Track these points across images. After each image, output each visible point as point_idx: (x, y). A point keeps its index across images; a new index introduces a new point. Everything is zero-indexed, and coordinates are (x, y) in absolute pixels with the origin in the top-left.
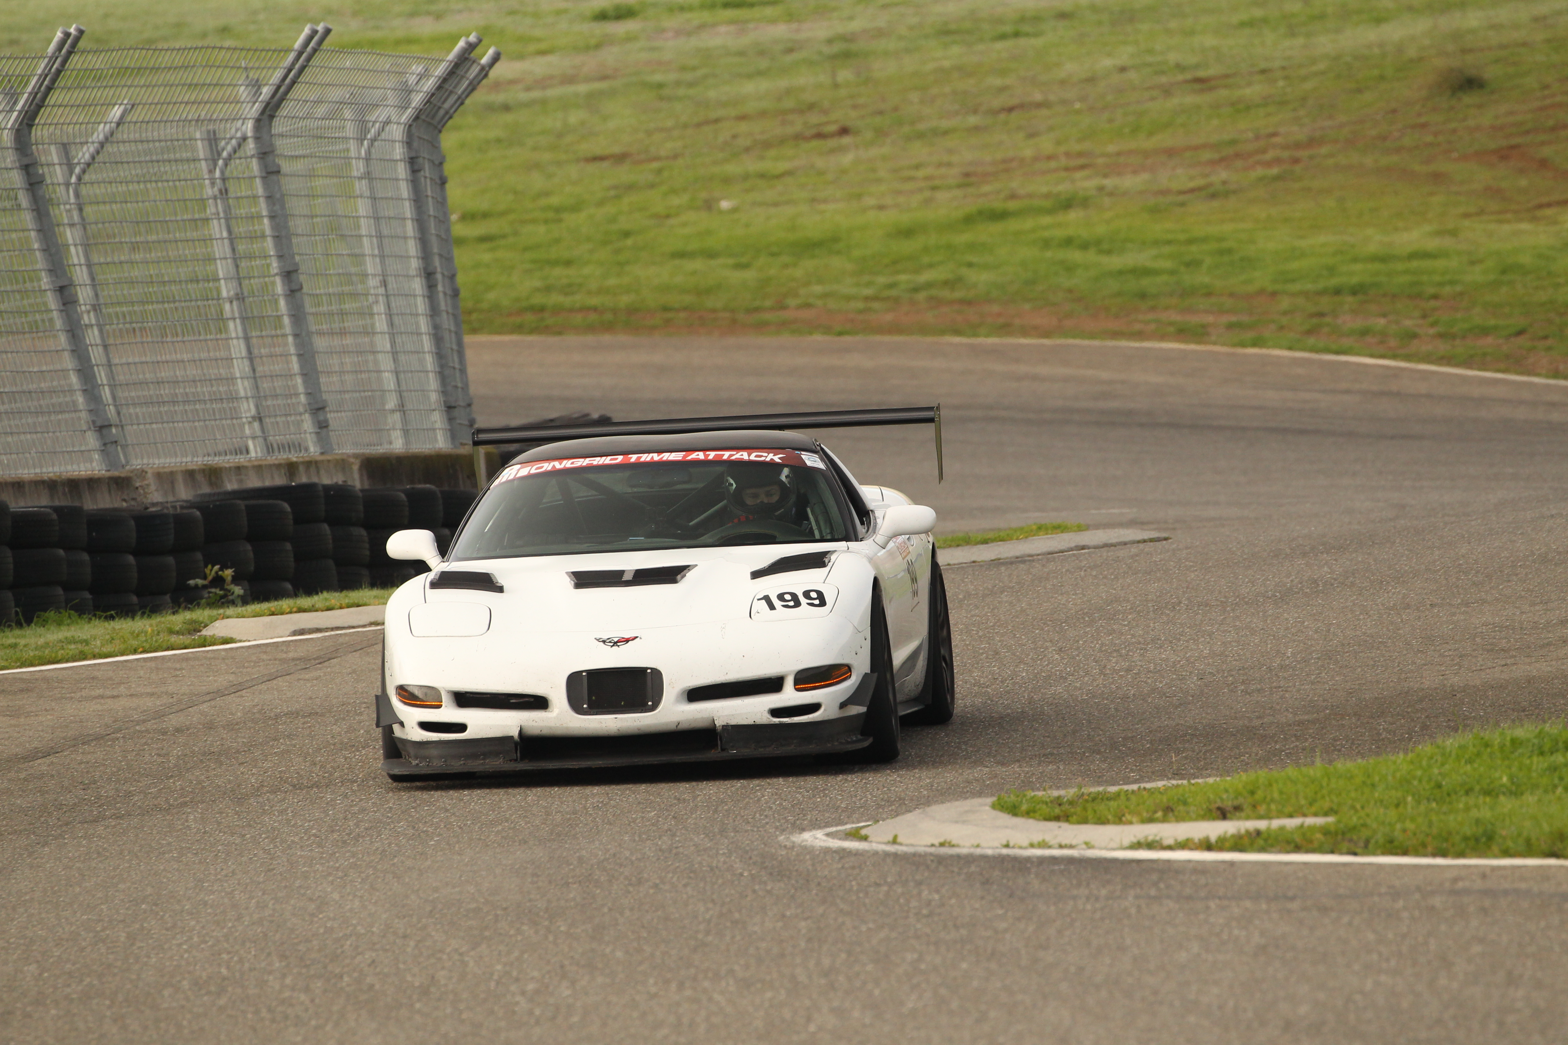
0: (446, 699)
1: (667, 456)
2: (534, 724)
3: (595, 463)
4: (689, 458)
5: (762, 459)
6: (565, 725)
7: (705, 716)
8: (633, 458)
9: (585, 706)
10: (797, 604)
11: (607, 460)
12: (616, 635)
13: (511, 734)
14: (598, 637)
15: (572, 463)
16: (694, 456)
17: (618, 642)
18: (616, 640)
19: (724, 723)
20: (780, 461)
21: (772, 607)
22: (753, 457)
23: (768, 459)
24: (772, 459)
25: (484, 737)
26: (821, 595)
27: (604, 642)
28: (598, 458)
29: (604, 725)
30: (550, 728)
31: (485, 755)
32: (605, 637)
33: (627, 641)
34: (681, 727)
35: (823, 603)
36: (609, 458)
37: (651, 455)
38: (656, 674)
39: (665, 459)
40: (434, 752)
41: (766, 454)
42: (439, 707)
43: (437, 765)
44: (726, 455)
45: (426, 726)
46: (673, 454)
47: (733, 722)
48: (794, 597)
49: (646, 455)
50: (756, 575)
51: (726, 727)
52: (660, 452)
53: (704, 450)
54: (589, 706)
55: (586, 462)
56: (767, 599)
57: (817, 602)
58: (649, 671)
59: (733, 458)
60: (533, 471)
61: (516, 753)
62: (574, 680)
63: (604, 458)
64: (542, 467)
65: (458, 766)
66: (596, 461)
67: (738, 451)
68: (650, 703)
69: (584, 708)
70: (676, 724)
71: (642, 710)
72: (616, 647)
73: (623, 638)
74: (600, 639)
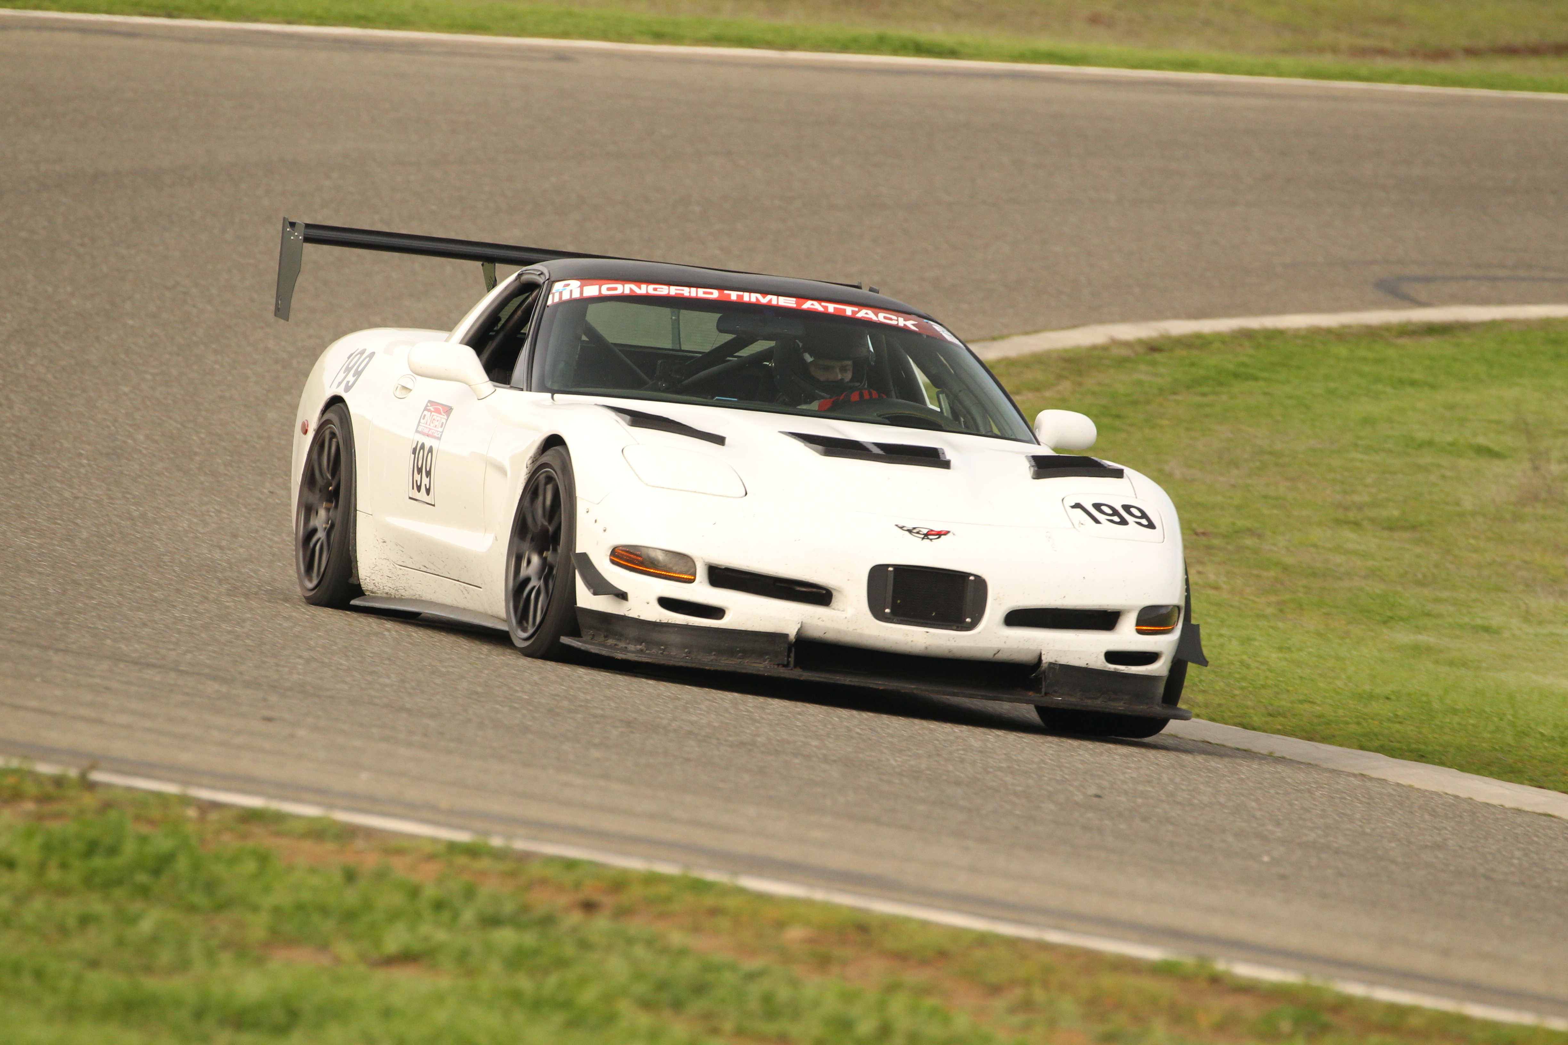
0: (701, 573)
1: (774, 300)
2: (820, 623)
6: (859, 631)
7: (1031, 647)
8: (733, 295)
9: (887, 611)
10: (1120, 521)
11: (701, 293)
12: (926, 525)
13: (785, 631)
14: (901, 524)
15: (655, 289)
16: (808, 305)
17: (928, 534)
18: (925, 531)
19: (1052, 661)
20: (915, 329)
21: (1092, 519)
22: (880, 318)
23: (899, 324)
24: (904, 325)
25: (749, 629)
26: (1142, 514)
27: (910, 531)
29: (909, 639)
30: (839, 632)
31: (745, 653)
32: (910, 526)
33: (939, 534)
34: (1001, 657)
35: (1149, 524)
37: (753, 295)
38: (980, 585)
39: (774, 302)
40: (674, 638)
41: (894, 317)
42: (691, 581)
43: (677, 657)
44: (849, 311)
45: (666, 603)
46: (781, 298)
47: (1063, 661)
48: (1115, 512)
49: (746, 294)
50: (1037, 474)
51: (1052, 666)
52: (765, 293)
53: (815, 299)
54: (893, 612)
55: (673, 291)
56: (1083, 507)
57: (1142, 521)
58: (972, 578)
59: (856, 315)
60: (606, 292)
61: (789, 656)
62: (877, 574)
64: (615, 289)
65: (708, 661)
66: (686, 292)
67: (860, 308)
68: (968, 620)
69: (887, 613)
70: (996, 651)
71: (958, 627)
72: (926, 541)
73: (932, 531)
74: (903, 527)
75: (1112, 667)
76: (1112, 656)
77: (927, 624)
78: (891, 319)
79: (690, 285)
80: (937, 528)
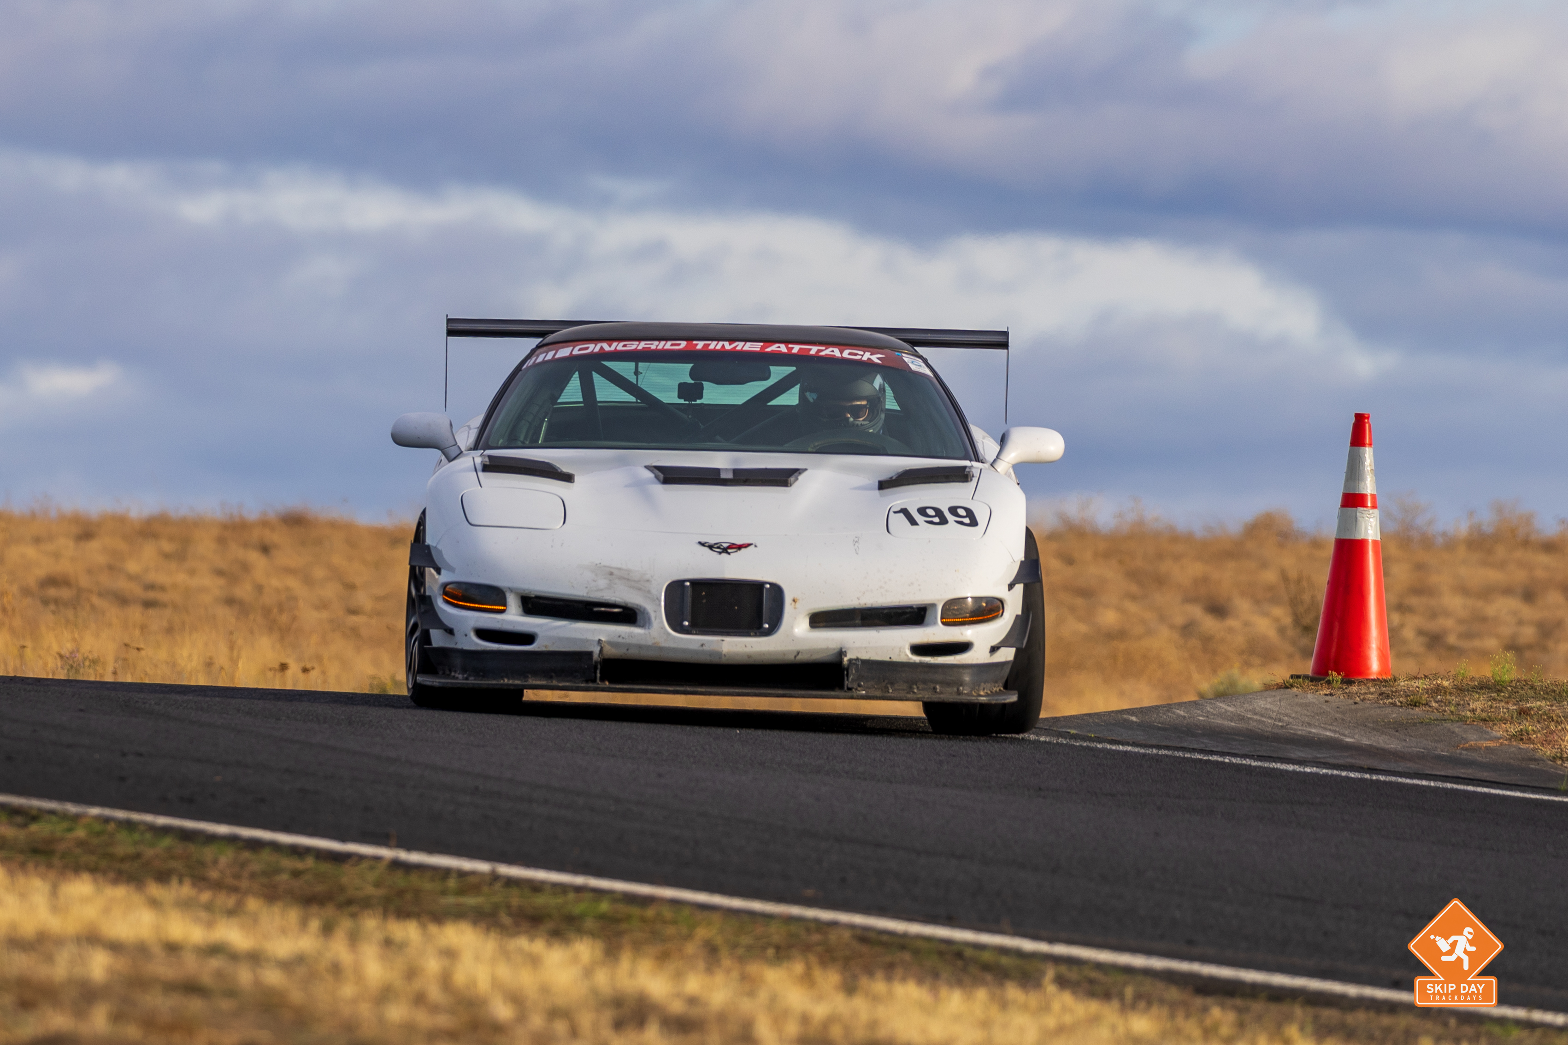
0: (512, 603)
1: (740, 346)
2: (621, 641)
3: (653, 347)
4: (769, 350)
5: (858, 357)
6: (658, 645)
7: (833, 647)
8: (700, 345)
9: (686, 623)
10: (944, 521)
11: (668, 345)
12: (726, 539)
13: (589, 651)
14: (703, 541)
15: (625, 346)
16: (773, 348)
17: (729, 547)
18: (725, 545)
19: (855, 657)
20: (879, 362)
21: (913, 522)
22: (846, 354)
23: (865, 358)
24: (869, 359)
25: (556, 652)
26: (970, 513)
27: (710, 547)
28: (656, 343)
29: (706, 649)
30: (642, 645)
32: (712, 541)
33: (740, 547)
34: (802, 658)
35: (974, 523)
36: (669, 343)
37: (721, 343)
38: (777, 591)
39: (739, 348)
40: (490, 665)
41: (862, 353)
42: (503, 611)
44: (812, 350)
45: (483, 634)
46: (748, 344)
47: (865, 656)
48: (939, 512)
49: (715, 343)
50: (883, 485)
51: (855, 662)
52: (731, 340)
53: (786, 342)
54: (692, 624)
55: (642, 345)
56: (905, 512)
57: (967, 521)
58: (768, 586)
59: (822, 353)
60: (576, 352)
61: (594, 674)
62: (675, 589)
63: (663, 343)
64: (587, 348)
66: (654, 345)
67: (827, 346)
68: (767, 626)
69: (685, 626)
70: (795, 654)
71: (756, 633)
72: (724, 555)
73: (734, 544)
74: (706, 543)
75: (917, 659)
76: (918, 649)
77: (723, 632)
78: (856, 354)
79: (660, 339)
80: (739, 542)
